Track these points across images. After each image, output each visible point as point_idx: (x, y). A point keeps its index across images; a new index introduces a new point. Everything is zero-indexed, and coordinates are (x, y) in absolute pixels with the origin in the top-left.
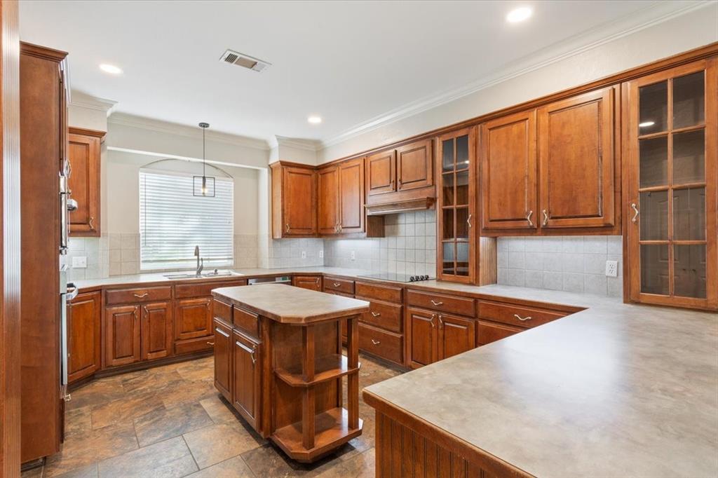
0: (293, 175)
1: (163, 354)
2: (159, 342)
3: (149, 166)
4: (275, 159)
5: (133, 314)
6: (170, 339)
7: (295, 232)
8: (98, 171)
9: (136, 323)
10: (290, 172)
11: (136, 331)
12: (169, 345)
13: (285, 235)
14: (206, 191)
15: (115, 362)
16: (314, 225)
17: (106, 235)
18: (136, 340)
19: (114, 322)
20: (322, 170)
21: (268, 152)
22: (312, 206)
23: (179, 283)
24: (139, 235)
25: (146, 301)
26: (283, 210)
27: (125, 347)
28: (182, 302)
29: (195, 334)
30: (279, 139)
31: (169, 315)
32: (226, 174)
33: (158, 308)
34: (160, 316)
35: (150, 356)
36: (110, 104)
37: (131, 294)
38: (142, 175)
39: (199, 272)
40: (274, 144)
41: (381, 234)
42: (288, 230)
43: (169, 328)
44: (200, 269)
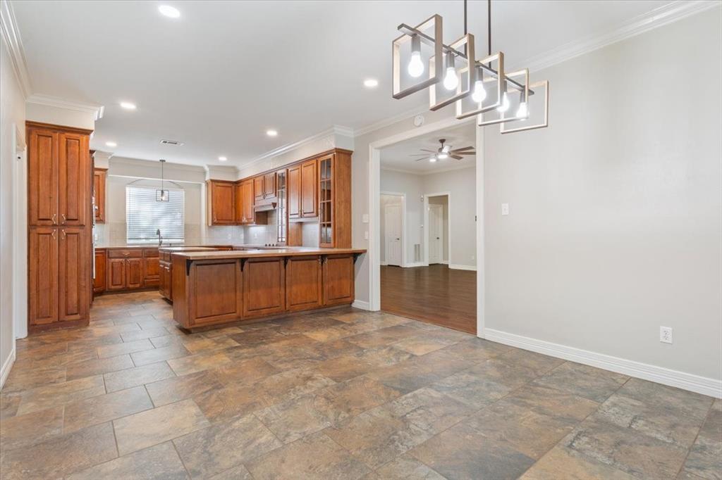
0: (219, 188)
1: (138, 285)
2: (136, 279)
3: (132, 183)
4: (208, 178)
5: (122, 263)
6: (141, 277)
7: (221, 222)
8: (104, 190)
9: (124, 268)
10: (217, 186)
11: (123, 272)
12: (141, 281)
13: (214, 224)
14: (164, 198)
15: (113, 287)
16: (234, 218)
17: (108, 223)
18: (124, 277)
19: (112, 267)
20: (237, 183)
21: (205, 173)
22: (232, 206)
23: (147, 248)
24: (126, 223)
25: (129, 257)
26: (212, 209)
27: (118, 280)
28: (149, 258)
29: (156, 276)
30: (209, 166)
31: (141, 265)
32: (180, 186)
33: (136, 261)
34: (136, 265)
35: (131, 286)
36: (110, 154)
37: (121, 253)
38: (127, 189)
39: (160, 245)
40: (207, 169)
41: (265, 223)
42: (215, 221)
43: (141, 272)
44: (161, 243)
